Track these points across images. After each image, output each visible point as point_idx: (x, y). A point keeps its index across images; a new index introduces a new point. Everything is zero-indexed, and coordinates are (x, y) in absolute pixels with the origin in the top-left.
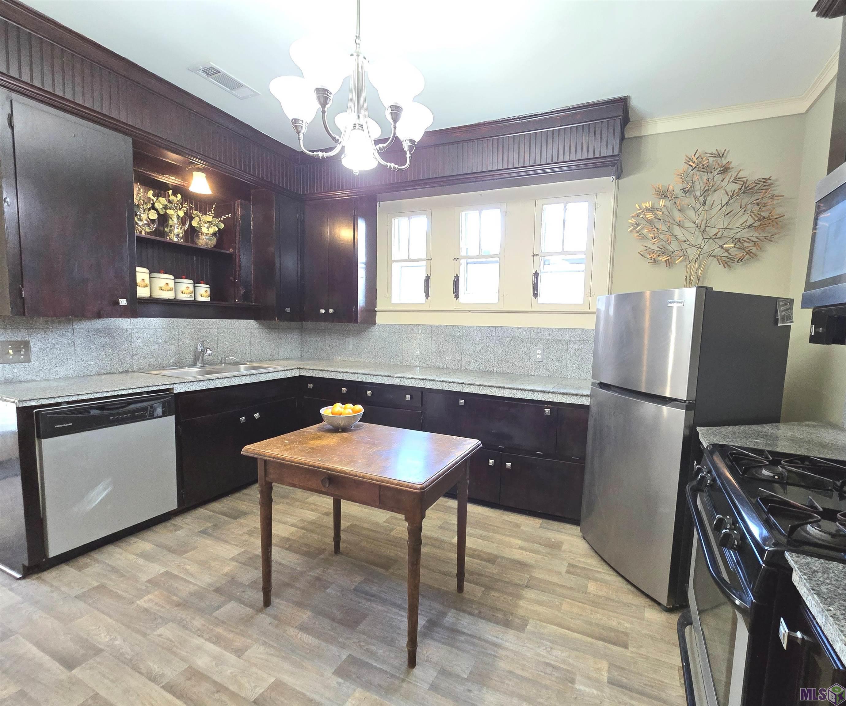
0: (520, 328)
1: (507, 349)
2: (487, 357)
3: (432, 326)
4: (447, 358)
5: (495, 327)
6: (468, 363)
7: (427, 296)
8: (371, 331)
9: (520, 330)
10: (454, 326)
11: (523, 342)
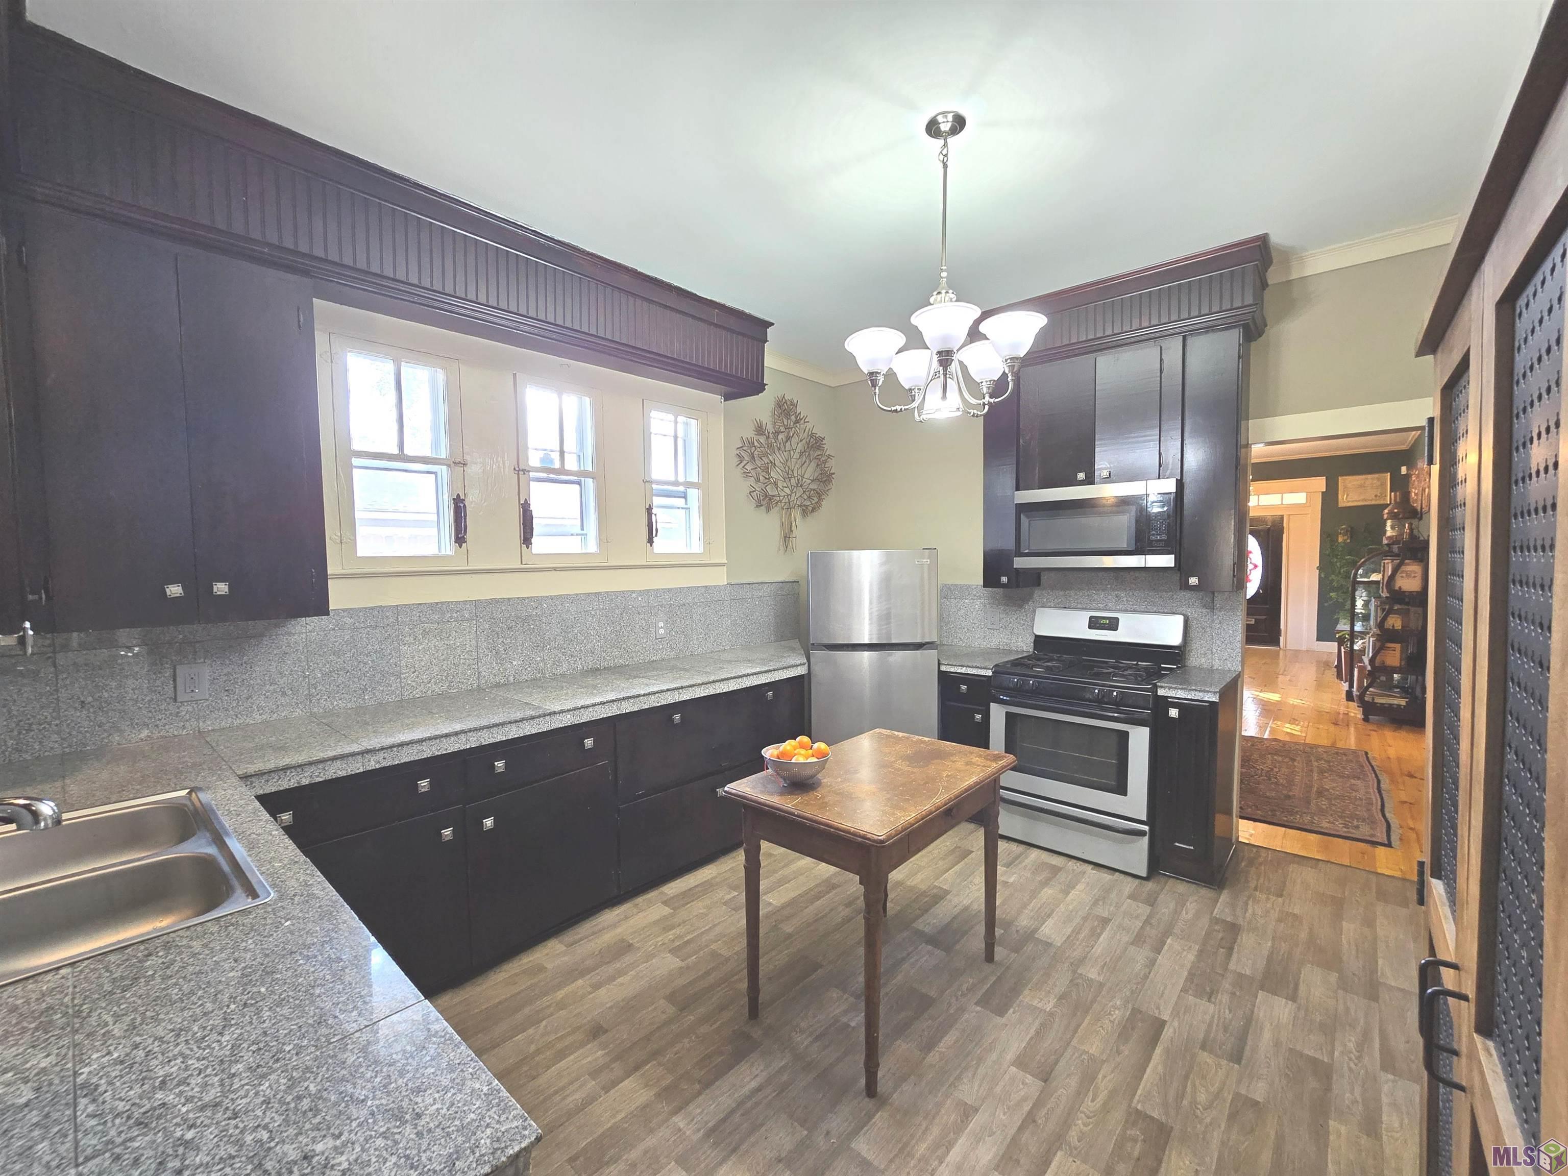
0: (633, 592)
1: (618, 628)
2: (589, 646)
3: (477, 603)
4: (515, 663)
5: (597, 594)
6: (557, 663)
7: (460, 539)
8: (290, 634)
9: (634, 595)
10: (524, 599)
11: (639, 613)
